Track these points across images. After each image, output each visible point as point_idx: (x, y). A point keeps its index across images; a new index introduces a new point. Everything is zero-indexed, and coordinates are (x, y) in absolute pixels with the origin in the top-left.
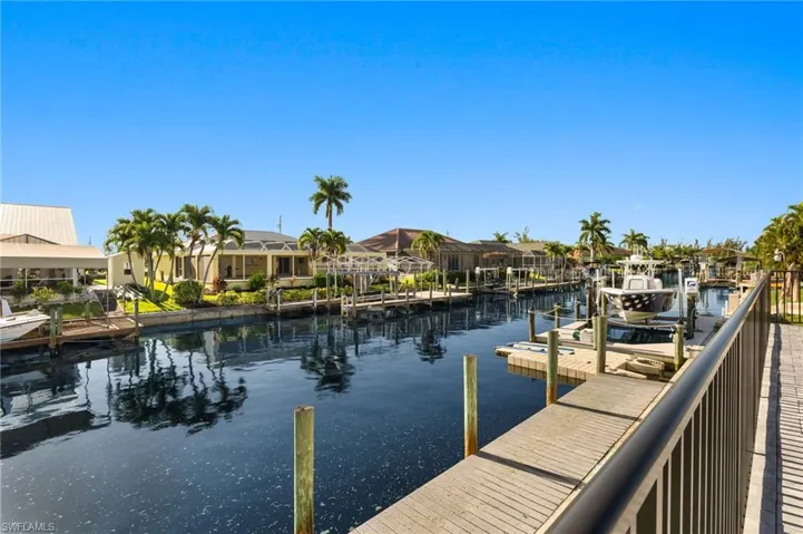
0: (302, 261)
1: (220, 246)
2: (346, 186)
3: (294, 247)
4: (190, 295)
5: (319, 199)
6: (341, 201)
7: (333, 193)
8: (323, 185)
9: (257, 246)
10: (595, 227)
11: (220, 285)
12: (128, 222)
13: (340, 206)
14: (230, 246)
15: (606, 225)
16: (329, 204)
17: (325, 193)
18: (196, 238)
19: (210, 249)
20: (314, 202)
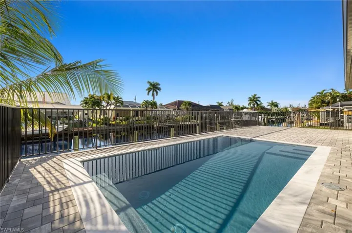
0: (142, 111)
1: (116, 106)
2: (159, 85)
3: (140, 107)
4: (106, 121)
5: (149, 90)
6: (158, 91)
7: (154, 88)
8: (151, 84)
9: (128, 106)
10: (254, 100)
11: (115, 119)
12: (88, 98)
13: (157, 92)
14: (119, 106)
15: (259, 99)
16: (153, 91)
17: (152, 87)
18: (108, 103)
19: (112, 107)
20: (147, 91)
